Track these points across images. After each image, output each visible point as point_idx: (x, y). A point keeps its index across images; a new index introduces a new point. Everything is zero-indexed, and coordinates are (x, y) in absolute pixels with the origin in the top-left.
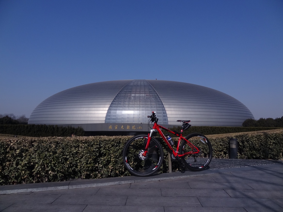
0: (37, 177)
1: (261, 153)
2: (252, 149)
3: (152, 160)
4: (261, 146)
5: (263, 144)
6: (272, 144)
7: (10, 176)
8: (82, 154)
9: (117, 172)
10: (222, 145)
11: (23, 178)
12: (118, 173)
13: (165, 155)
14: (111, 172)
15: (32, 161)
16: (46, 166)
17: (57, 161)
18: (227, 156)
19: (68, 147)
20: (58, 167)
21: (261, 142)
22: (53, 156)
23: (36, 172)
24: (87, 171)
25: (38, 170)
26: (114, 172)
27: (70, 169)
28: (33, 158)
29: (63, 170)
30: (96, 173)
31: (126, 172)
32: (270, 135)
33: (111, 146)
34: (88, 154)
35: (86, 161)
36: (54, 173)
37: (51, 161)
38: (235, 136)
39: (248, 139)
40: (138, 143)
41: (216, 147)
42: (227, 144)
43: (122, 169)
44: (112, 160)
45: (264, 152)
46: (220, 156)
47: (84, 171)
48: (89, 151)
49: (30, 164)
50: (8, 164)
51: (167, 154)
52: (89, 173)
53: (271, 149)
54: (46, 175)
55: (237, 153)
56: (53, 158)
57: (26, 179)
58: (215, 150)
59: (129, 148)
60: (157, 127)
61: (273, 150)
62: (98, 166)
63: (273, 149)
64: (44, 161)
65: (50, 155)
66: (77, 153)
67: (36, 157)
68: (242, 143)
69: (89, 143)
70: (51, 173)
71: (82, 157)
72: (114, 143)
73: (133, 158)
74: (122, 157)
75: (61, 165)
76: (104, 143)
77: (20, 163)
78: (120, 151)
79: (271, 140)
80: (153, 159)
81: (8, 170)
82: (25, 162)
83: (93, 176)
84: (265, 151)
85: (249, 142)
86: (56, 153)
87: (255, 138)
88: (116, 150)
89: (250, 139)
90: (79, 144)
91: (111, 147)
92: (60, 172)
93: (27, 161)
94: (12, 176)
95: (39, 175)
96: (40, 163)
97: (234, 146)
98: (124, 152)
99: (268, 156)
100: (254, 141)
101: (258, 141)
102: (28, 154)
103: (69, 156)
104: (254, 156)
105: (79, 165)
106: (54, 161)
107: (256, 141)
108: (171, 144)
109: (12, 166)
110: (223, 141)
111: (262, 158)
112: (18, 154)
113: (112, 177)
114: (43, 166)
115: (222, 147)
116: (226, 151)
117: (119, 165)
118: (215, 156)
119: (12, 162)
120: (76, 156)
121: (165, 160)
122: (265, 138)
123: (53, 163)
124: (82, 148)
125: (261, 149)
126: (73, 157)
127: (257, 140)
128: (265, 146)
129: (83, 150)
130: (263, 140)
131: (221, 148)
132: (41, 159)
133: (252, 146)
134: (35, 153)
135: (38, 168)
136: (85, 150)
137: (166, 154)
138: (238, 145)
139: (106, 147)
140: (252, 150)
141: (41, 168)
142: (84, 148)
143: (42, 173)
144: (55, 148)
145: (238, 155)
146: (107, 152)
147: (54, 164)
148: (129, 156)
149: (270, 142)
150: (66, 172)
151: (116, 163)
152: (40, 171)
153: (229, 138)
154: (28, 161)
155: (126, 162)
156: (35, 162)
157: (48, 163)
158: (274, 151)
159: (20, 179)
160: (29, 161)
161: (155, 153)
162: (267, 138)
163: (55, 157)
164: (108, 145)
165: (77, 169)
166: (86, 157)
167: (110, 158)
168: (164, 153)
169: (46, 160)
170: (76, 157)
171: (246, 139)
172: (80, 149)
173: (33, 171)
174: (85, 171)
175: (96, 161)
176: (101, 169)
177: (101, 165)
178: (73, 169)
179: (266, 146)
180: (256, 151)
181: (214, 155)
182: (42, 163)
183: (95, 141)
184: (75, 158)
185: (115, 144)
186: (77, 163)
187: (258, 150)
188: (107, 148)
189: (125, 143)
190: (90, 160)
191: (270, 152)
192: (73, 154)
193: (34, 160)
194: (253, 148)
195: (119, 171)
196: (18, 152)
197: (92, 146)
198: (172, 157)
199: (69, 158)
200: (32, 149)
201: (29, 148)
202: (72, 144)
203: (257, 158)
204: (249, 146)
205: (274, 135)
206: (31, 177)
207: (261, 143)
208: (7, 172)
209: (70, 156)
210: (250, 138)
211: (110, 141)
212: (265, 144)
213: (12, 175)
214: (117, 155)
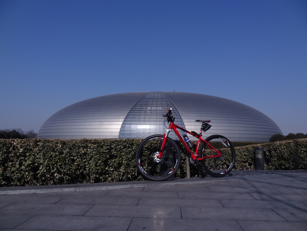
0: (42, 180)
1: (291, 163)
4: (291, 155)
5: (293, 153)
6: (303, 153)
7: (12, 177)
8: (91, 155)
9: (130, 176)
10: (247, 155)
11: (26, 180)
12: (130, 177)
13: (182, 159)
14: (123, 176)
15: (36, 161)
16: (51, 167)
17: (63, 162)
18: (252, 168)
19: (75, 148)
20: (64, 169)
21: (291, 151)
22: (59, 156)
23: (40, 174)
24: (97, 173)
25: (42, 172)
26: (126, 176)
27: (77, 171)
28: (37, 158)
29: (70, 172)
30: (106, 176)
31: (139, 177)
32: (301, 143)
33: (123, 147)
34: (98, 156)
35: (95, 163)
36: (60, 176)
37: (57, 162)
38: (261, 145)
39: (276, 148)
40: (153, 146)
41: (239, 158)
42: (253, 155)
43: (135, 173)
44: (124, 162)
45: (294, 161)
46: (244, 167)
47: (92, 174)
48: (98, 152)
49: (34, 165)
50: (10, 165)
51: (185, 159)
52: (98, 176)
53: (302, 158)
54: (51, 177)
55: (264, 164)
56: (59, 159)
57: (30, 182)
58: (239, 161)
59: (142, 150)
60: (173, 127)
61: (305, 159)
62: (108, 169)
64: (49, 161)
65: (56, 156)
66: (85, 154)
67: (41, 157)
68: (269, 153)
69: (98, 144)
70: (57, 176)
71: (91, 159)
72: (126, 144)
73: (146, 161)
74: (135, 159)
75: (67, 167)
76: (115, 144)
77: (23, 163)
78: (133, 153)
79: (302, 147)
80: (169, 163)
81: (10, 171)
82: (28, 162)
83: (103, 180)
85: (277, 151)
86: (63, 153)
87: (284, 146)
88: (128, 152)
90: (88, 145)
91: (122, 149)
92: (67, 174)
93: (31, 161)
94: (14, 177)
95: (44, 178)
96: (44, 164)
97: (260, 156)
98: (137, 154)
99: (298, 166)
101: (287, 149)
102: (32, 154)
103: (76, 157)
104: (283, 167)
105: (87, 167)
106: (60, 162)
107: (284, 149)
108: (189, 146)
109: (15, 167)
110: (248, 150)
111: (291, 169)
112: (21, 152)
113: (124, 181)
114: (48, 168)
115: (247, 157)
116: (251, 162)
117: (132, 169)
118: (239, 168)
119: (14, 163)
121: (183, 165)
122: (294, 146)
123: (59, 164)
124: (90, 148)
125: (290, 159)
126: (82, 159)
128: (296, 155)
129: (92, 150)
130: (293, 148)
131: (245, 159)
132: (46, 159)
133: (280, 155)
134: (40, 152)
135: (42, 169)
136: (94, 151)
137: (184, 158)
138: (264, 155)
140: (280, 160)
141: (46, 169)
142: (94, 148)
143: (47, 176)
144: (62, 148)
145: (265, 166)
146: (118, 153)
147: (60, 166)
148: (142, 159)
149: (300, 150)
150: (73, 175)
151: (129, 167)
152: (44, 173)
153: (254, 148)
154: (32, 161)
155: (139, 165)
156: (40, 163)
157: (54, 164)
159: (23, 181)
161: (171, 156)
162: (297, 146)
163: (61, 158)
164: (120, 147)
165: (85, 171)
166: (95, 159)
167: (122, 160)
168: (182, 157)
169: (52, 160)
170: (85, 158)
171: (274, 147)
172: (88, 150)
173: (37, 173)
174: (94, 174)
175: (106, 163)
176: (112, 173)
177: (111, 169)
178: (81, 171)
180: (285, 161)
181: (238, 166)
182: (47, 164)
183: (105, 142)
184: (83, 159)
186: (85, 165)
187: (287, 160)
188: (119, 149)
189: (138, 145)
190: (99, 162)
191: (300, 162)
192: (80, 155)
193: (39, 161)
194: (281, 157)
195: (132, 176)
196: (22, 151)
197: (102, 147)
198: (191, 161)
199: (77, 159)
200: (36, 149)
201: (34, 148)
202: (80, 144)
203: (286, 169)
204: (277, 156)
205: (305, 142)
206: (35, 180)
208: (9, 173)
209: (78, 157)
210: (278, 147)
211: (122, 142)
212: (295, 153)
213: (15, 176)
214: (130, 158)
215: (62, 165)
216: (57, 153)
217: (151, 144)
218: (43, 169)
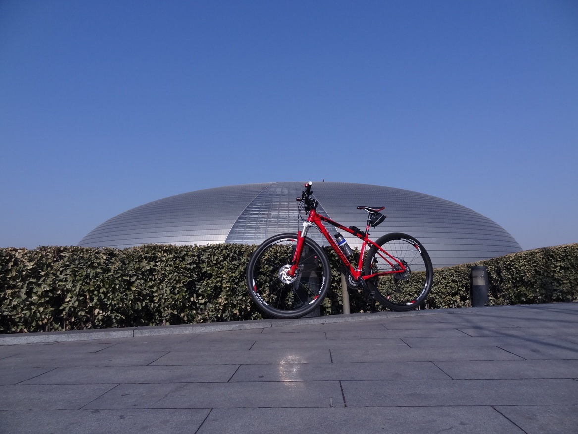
0: (71, 323)
1: (538, 290)
2: (518, 285)
3: (308, 289)
4: (537, 276)
5: (540, 272)
6: (560, 271)
7: (13, 317)
8: (164, 272)
9: (236, 311)
10: (456, 282)
11: (40, 323)
12: (238, 314)
13: (333, 281)
14: (224, 311)
15: (59, 285)
16: (88, 297)
17: (110, 287)
18: (467, 304)
19: (133, 260)
20: (113, 299)
21: (536, 268)
22: (102, 276)
23: (67, 310)
24: (174, 307)
25: (71, 306)
26: (229, 311)
27: (138, 304)
28: (61, 281)
29: (123, 305)
30: (192, 312)
31: (254, 314)
32: (554, 252)
33: (222, 258)
34: (176, 274)
35: (171, 289)
36: (105, 314)
37: (99, 287)
38: (481, 263)
39: (509, 264)
40: (279, 256)
41: (443, 287)
42: (467, 280)
43: (247, 305)
44: (224, 286)
45: (542, 286)
46: (452, 304)
47: (166, 308)
48: (176, 267)
49: (56, 294)
50: (9, 294)
51: (340, 280)
52: (176, 313)
53: (558, 281)
54: (88, 315)
55: (489, 296)
56: (102, 281)
57: (47, 327)
58: (442, 293)
59: (259, 262)
60: (316, 219)
61: (562, 281)
62: (195, 300)
63: (562, 279)
64: (84, 286)
65: (97, 275)
66: (151, 271)
67: (67, 278)
68: (497, 275)
69: (176, 253)
70: (98, 313)
71: (162, 281)
72: (228, 253)
73: (267, 284)
74: (245, 281)
75: (118, 295)
76: (209, 253)
77: (35, 291)
78: (241, 268)
79: (557, 261)
80: (309, 287)
81: (9, 305)
82: (44, 288)
83: (186, 318)
84: (545, 285)
85: (511, 271)
86: (109, 270)
87: (523, 259)
88: (233, 267)
89: (513, 263)
90: (156, 255)
91: (222, 261)
92: (118, 310)
93: (49, 285)
94: (17, 316)
95: (75, 319)
96: (75, 290)
97: (481, 282)
98: (249, 271)
99: (552, 296)
100: (522, 265)
101: (529, 264)
102: (52, 272)
103: (135, 278)
104: (523, 299)
105: (156, 296)
106: (104, 286)
107: (525, 265)
108: (345, 253)
109: (19, 297)
110: (458, 272)
111: (539, 301)
112: (30, 269)
113: (226, 320)
114: (82, 298)
115: (457, 285)
116: (464, 295)
117: (240, 297)
118: (443, 306)
119: (17, 290)
120: (150, 277)
121: (336, 292)
122: (543, 259)
123: (103, 291)
124: (162, 261)
125: (536, 282)
126: (145, 281)
127: (526, 263)
128: (545, 275)
129: (165, 265)
130: (540, 263)
131: (453, 288)
132: (78, 281)
133: (517, 277)
134: (66, 270)
135: (70, 301)
136: (168, 266)
137: (338, 278)
138: (489, 280)
139: (213, 260)
140: (517, 287)
141: (78, 300)
142: (167, 261)
143: (79, 313)
144: (107, 262)
145: (491, 300)
146: (214, 270)
147: (105, 294)
148: (259, 280)
149: (553, 266)
150: (129, 310)
151: (234, 294)
152: (75, 308)
153: (469, 267)
154: (51, 285)
155: (253, 289)
156: (65, 289)
157: (93, 291)
158: (565, 283)
159: (34, 324)
160: (53, 285)
161: (313, 275)
162: (548, 258)
163: (107, 279)
164: (216, 257)
165: (152, 304)
166: (170, 280)
167: (221, 282)
168: (333, 276)
169: (88, 284)
170: (151, 280)
171: (505, 264)
172: (157, 264)
173: (61, 308)
174: (168, 309)
175: (191, 287)
176: (203, 308)
177: (201, 299)
178: (144, 304)
179: (547, 275)
180: (527, 288)
181: (441, 304)
182: (79, 292)
183: (189, 250)
184: (149, 282)
185: (230, 254)
186: (152, 292)
187: (530, 285)
188: (215, 262)
189: (251, 253)
190: (178, 286)
191: (555, 288)
192: (143, 274)
193: (64, 285)
194: (519, 281)
195: (240, 311)
196: (31, 267)
197: (183, 259)
198: (350, 282)
199: (136, 281)
200: (58, 265)
201: (54, 262)
202: (142, 253)
203: (530, 302)
204: (513, 278)
205: (562, 251)
206: (57, 323)
207: (535, 270)
208: (7, 310)
209: (138, 277)
210: (513, 261)
211: (220, 249)
212: (545, 271)
213: (18, 314)
214: (236, 277)
215: (108, 293)
216: (98, 270)
217: (276, 253)
218: (73, 300)
